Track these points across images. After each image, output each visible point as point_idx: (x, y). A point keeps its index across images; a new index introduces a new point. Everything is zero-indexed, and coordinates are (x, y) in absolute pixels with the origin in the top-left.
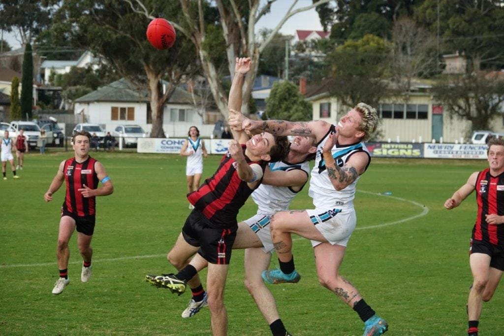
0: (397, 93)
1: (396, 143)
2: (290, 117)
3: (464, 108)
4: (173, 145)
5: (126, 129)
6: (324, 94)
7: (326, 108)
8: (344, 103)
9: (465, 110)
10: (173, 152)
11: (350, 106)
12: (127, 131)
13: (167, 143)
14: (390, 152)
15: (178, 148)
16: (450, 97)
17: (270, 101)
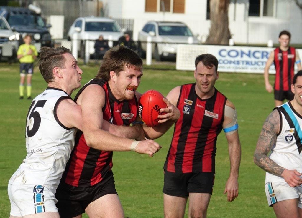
4: (239, 58)
5: (160, 28)
10: (238, 71)
12: (162, 32)
13: (229, 54)
15: (247, 63)
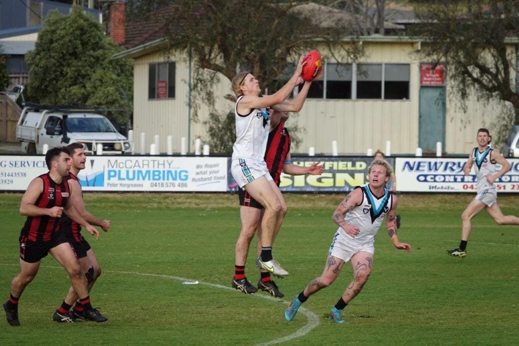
0: (333, 37)
1: (330, 158)
2: (85, 98)
3: (493, 70)
6: (156, 42)
7: (164, 75)
8: (205, 63)
9: (495, 77)
11: (218, 69)
14: (312, 180)
16: (462, 46)
17: (37, 60)
